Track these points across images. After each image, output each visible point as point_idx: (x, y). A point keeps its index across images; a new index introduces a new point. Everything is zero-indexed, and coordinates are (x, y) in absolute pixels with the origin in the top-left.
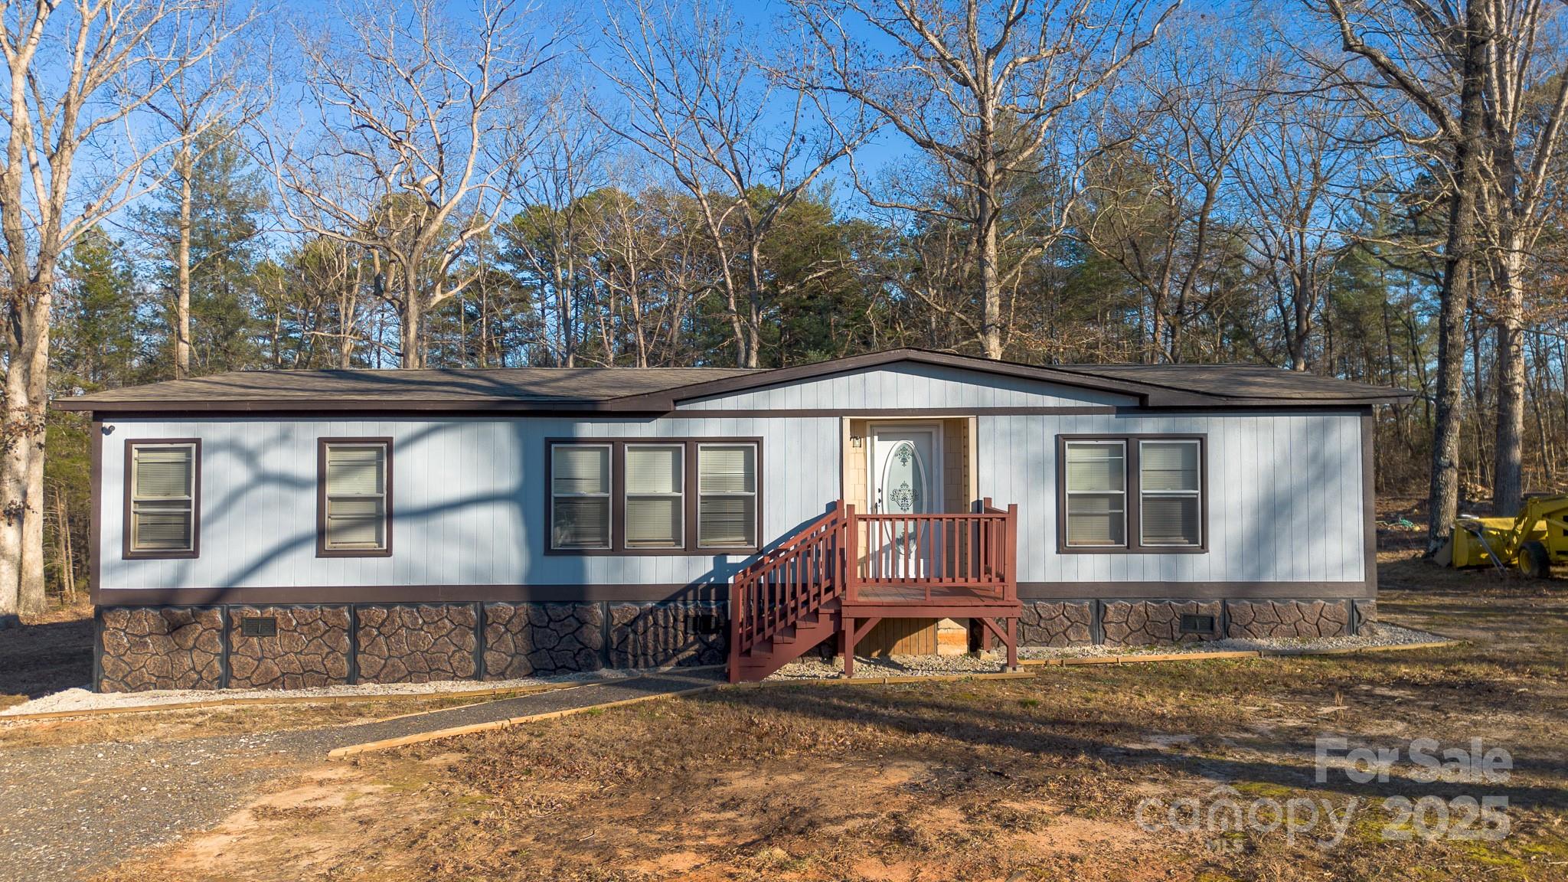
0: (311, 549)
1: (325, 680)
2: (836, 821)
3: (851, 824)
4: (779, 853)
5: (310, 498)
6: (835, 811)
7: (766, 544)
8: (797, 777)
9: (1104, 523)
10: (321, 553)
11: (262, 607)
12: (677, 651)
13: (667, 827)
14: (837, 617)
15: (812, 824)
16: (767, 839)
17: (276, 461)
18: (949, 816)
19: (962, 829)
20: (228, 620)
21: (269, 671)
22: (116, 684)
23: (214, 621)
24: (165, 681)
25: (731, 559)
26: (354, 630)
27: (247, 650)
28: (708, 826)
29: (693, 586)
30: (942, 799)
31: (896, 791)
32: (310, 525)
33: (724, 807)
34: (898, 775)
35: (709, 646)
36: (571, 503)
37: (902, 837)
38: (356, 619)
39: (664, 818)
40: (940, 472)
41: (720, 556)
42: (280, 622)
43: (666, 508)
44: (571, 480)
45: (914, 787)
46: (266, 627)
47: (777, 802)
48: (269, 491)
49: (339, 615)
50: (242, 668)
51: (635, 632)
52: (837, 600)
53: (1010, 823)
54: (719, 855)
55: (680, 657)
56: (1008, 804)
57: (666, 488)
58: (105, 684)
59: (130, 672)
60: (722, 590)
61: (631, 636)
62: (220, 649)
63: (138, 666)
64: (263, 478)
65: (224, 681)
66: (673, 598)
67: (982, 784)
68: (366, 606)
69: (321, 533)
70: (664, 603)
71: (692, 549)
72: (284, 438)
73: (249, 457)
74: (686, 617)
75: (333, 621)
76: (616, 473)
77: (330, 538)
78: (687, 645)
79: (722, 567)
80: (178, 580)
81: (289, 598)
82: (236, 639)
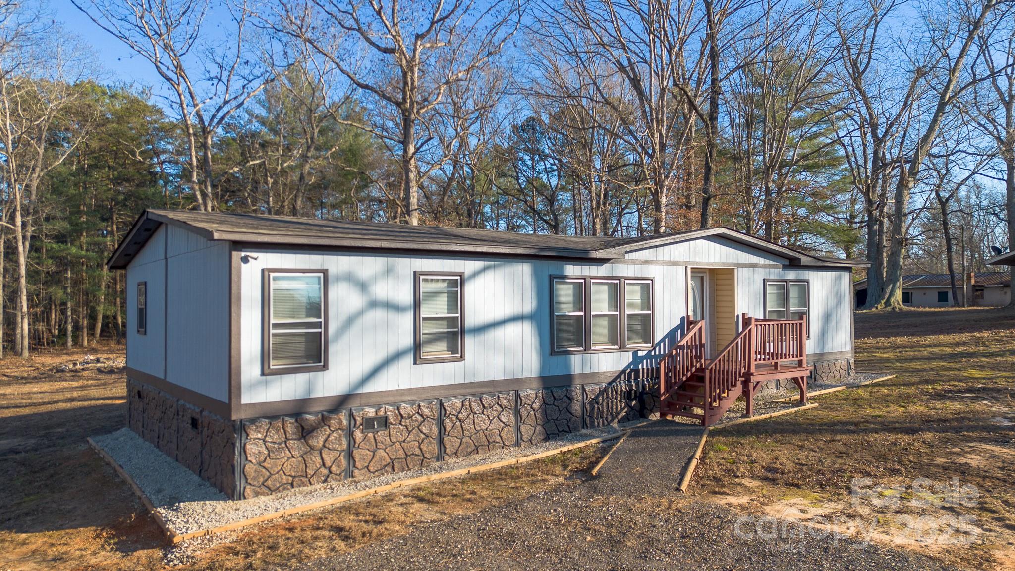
0: (410, 359)
1: (422, 460)
5: (409, 317)
7: (655, 342)
10: (417, 362)
11: (377, 407)
12: (618, 414)
17: (383, 290)
20: (351, 419)
21: (381, 459)
22: (258, 490)
23: (341, 422)
24: (300, 479)
25: (640, 354)
26: (441, 418)
27: (365, 445)
29: (623, 372)
32: (409, 341)
35: (632, 409)
36: (562, 320)
38: (442, 410)
41: (635, 352)
42: (390, 419)
43: (607, 322)
46: (379, 424)
48: (378, 314)
49: (429, 408)
50: (362, 459)
51: (597, 403)
55: (619, 417)
57: (606, 309)
58: (249, 489)
59: (269, 477)
60: (637, 374)
61: (596, 406)
62: (345, 445)
63: (276, 470)
64: (374, 304)
65: (349, 472)
66: (614, 380)
68: (450, 399)
69: (417, 347)
70: (610, 383)
71: (620, 348)
72: (389, 271)
73: (363, 286)
74: (622, 391)
75: (427, 413)
76: (586, 299)
77: (424, 349)
78: (622, 410)
79: (637, 359)
80: (309, 391)
81: (396, 398)
82: (358, 435)
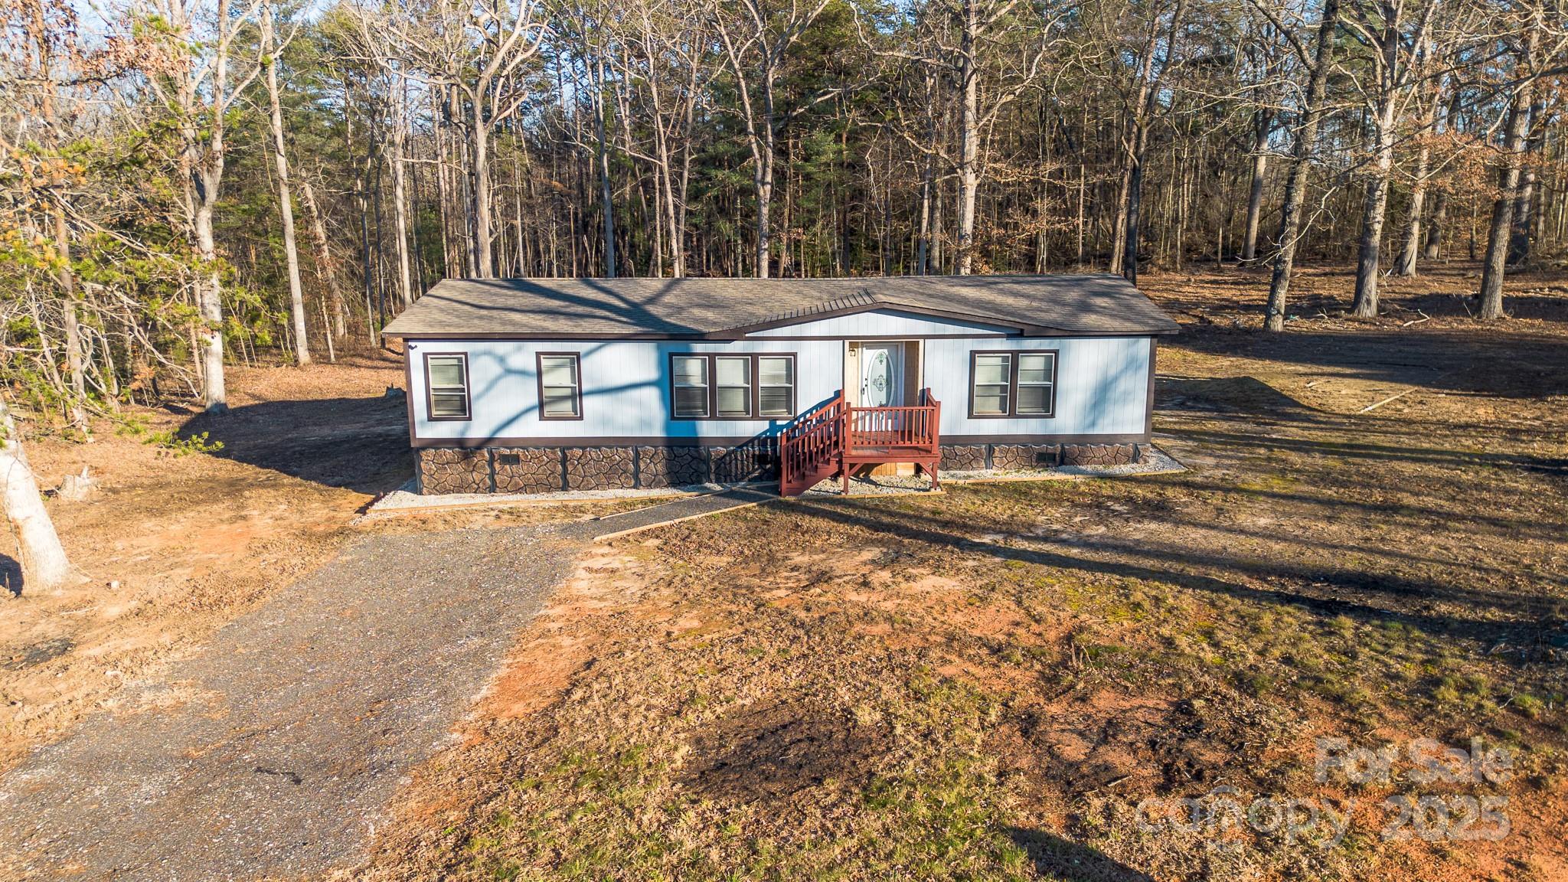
0: (536, 414)
1: (549, 489)
2: (840, 577)
3: (846, 578)
4: (818, 590)
5: (533, 383)
6: (839, 572)
7: (799, 413)
8: (823, 556)
9: (996, 401)
10: (542, 418)
11: (511, 448)
12: (749, 473)
13: (771, 579)
14: (840, 463)
15: (830, 578)
16: (812, 584)
17: (515, 362)
18: (885, 575)
19: (889, 581)
20: (492, 454)
21: (517, 484)
22: (431, 491)
23: (484, 456)
24: (460, 488)
25: (779, 423)
26: (564, 461)
27: (503, 472)
28: (788, 578)
29: (758, 438)
30: (884, 567)
31: (865, 563)
32: (535, 401)
33: (792, 570)
34: (867, 555)
35: (767, 471)
36: (687, 392)
37: (865, 584)
38: (565, 455)
39: (768, 575)
40: (902, 369)
41: (773, 421)
42: (522, 457)
43: (741, 393)
44: (685, 376)
45: (873, 562)
46: (514, 460)
47: (814, 568)
48: (513, 378)
49: (554, 453)
50: (502, 482)
51: (724, 463)
52: (840, 453)
53: (907, 579)
54: (795, 591)
55: (751, 477)
56: (910, 570)
57: (740, 381)
58: (425, 490)
59: (437, 484)
60: (774, 440)
61: (722, 465)
62: (488, 471)
63: (442, 481)
65: (493, 489)
66: (746, 444)
67: (902, 560)
68: (571, 448)
69: (541, 406)
70: (741, 447)
71: (755, 417)
72: (519, 349)
74: (754, 454)
75: (552, 456)
76: (711, 373)
77: (546, 409)
78: (754, 470)
79: (773, 427)
80: (463, 433)
81: (525, 443)
82: (497, 466)
